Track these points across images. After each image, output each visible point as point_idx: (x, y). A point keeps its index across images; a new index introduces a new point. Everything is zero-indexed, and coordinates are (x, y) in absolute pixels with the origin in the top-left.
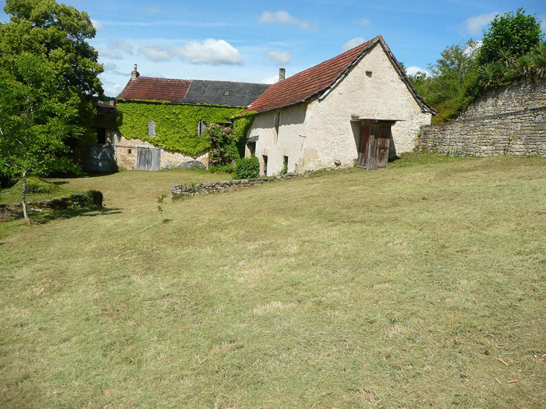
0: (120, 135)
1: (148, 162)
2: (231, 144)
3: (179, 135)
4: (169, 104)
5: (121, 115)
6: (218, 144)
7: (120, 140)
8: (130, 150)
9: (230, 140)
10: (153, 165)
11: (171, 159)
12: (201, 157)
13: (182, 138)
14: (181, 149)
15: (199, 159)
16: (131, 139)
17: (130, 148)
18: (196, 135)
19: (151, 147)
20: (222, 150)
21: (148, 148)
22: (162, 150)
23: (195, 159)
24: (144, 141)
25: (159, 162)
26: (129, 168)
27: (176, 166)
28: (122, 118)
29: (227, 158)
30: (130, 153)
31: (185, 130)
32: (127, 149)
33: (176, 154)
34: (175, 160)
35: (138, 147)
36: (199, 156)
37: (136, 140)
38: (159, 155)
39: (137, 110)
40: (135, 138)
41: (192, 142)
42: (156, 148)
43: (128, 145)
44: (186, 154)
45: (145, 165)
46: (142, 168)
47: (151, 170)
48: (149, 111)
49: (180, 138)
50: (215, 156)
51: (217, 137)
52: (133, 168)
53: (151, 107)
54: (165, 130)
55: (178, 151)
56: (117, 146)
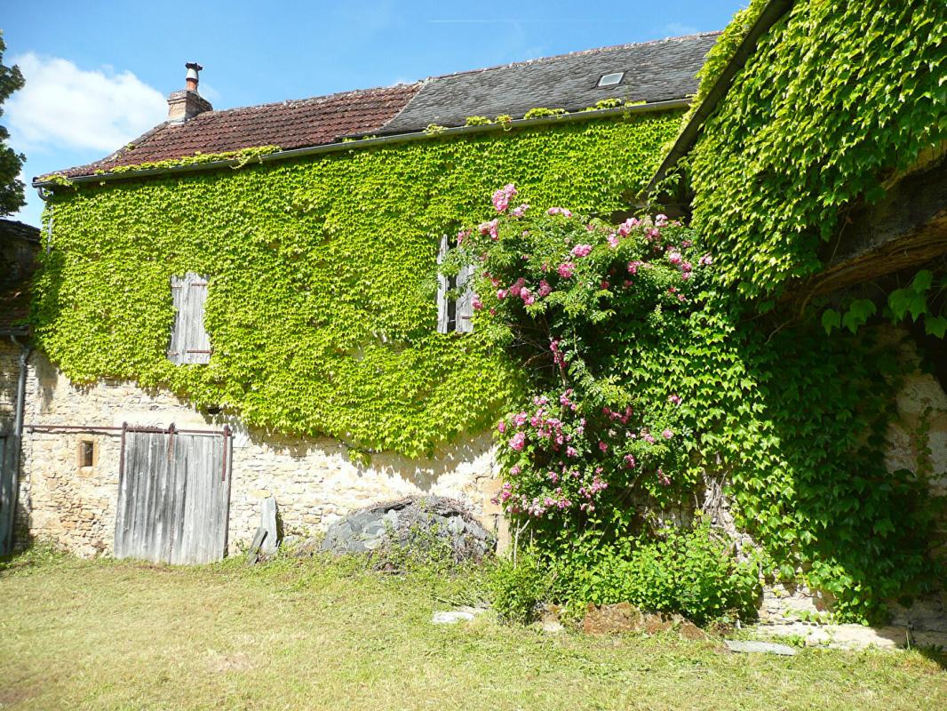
0: (48, 374)
1: (167, 512)
2: (683, 336)
3: (325, 336)
4: (271, 164)
5: (57, 264)
6: (566, 348)
7: (48, 396)
8: (90, 445)
9: (669, 308)
10: (189, 526)
11: (286, 491)
12: (464, 468)
13: (341, 355)
14: (338, 421)
15: (450, 485)
16: (94, 384)
17: (89, 437)
18: (427, 328)
19: (188, 419)
20: (607, 390)
21: (172, 430)
22: (241, 439)
23: (426, 483)
24: (154, 394)
25: (223, 512)
26: (84, 551)
27: (312, 531)
28: (58, 280)
29: (653, 464)
30: (89, 460)
31: (362, 303)
32: (75, 442)
33: (316, 457)
34: (309, 497)
35: (125, 428)
36: (452, 467)
37: (120, 390)
38: (224, 469)
39: (124, 227)
40: (114, 379)
41: (400, 372)
42: (213, 427)
43: (80, 420)
44: (368, 453)
45: (151, 527)
46: (137, 548)
47: (180, 558)
48: (177, 221)
49: (333, 352)
50: (548, 456)
51: (555, 280)
52: (100, 547)
53: (189, 193)
54: (251, 318)
55: (321, 437)
56: (33, 431)
